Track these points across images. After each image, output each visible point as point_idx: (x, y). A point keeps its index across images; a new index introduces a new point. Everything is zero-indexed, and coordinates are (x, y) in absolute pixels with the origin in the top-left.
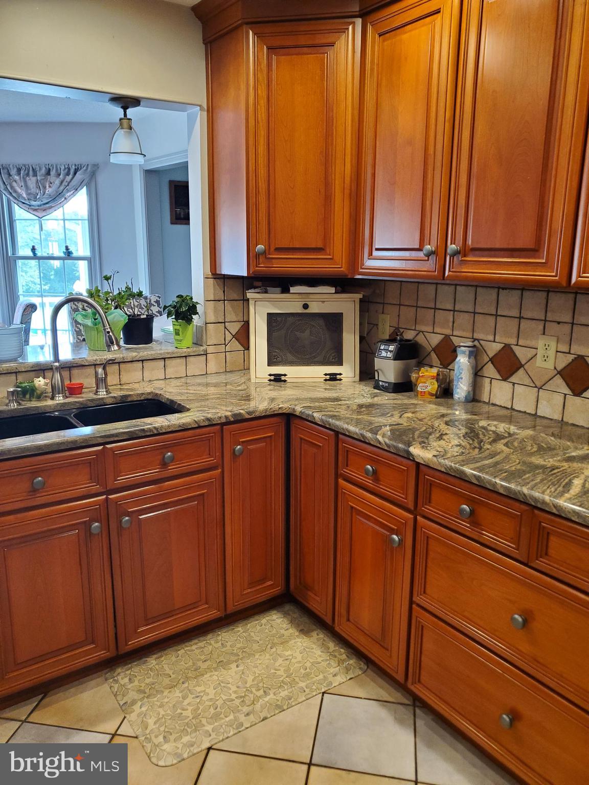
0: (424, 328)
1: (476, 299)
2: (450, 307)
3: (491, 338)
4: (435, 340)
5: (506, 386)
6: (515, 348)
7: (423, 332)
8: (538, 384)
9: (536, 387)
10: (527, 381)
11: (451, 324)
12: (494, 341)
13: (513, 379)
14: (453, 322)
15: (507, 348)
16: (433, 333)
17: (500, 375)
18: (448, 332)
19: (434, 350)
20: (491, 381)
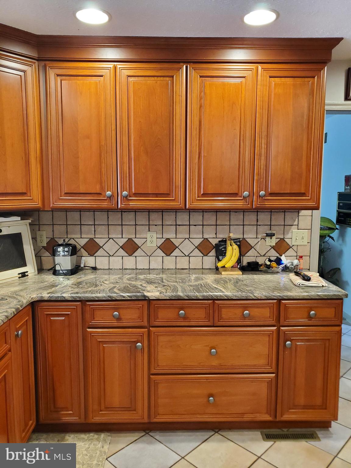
0: (73, 236)
1: (108, 218)
2: (92, 223)
3: (120, 236)
4: (83, 242)
5: (132, 259)
6: (135, 240)
7: (73, 239)
8: (149, 254)
9: (148, 256)
10: (143, 254)
11: (93, 232)
12: (122, 238)
13: (135, 254)
14: (95, 231)
15: (130, 240)
16: (81, 238)
17: (128, 254)
18: (92, 236)
19: (82, 247)
20: (122, 258)
